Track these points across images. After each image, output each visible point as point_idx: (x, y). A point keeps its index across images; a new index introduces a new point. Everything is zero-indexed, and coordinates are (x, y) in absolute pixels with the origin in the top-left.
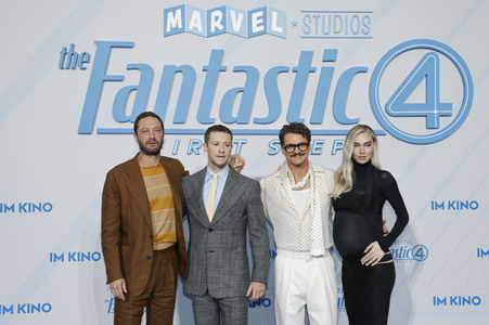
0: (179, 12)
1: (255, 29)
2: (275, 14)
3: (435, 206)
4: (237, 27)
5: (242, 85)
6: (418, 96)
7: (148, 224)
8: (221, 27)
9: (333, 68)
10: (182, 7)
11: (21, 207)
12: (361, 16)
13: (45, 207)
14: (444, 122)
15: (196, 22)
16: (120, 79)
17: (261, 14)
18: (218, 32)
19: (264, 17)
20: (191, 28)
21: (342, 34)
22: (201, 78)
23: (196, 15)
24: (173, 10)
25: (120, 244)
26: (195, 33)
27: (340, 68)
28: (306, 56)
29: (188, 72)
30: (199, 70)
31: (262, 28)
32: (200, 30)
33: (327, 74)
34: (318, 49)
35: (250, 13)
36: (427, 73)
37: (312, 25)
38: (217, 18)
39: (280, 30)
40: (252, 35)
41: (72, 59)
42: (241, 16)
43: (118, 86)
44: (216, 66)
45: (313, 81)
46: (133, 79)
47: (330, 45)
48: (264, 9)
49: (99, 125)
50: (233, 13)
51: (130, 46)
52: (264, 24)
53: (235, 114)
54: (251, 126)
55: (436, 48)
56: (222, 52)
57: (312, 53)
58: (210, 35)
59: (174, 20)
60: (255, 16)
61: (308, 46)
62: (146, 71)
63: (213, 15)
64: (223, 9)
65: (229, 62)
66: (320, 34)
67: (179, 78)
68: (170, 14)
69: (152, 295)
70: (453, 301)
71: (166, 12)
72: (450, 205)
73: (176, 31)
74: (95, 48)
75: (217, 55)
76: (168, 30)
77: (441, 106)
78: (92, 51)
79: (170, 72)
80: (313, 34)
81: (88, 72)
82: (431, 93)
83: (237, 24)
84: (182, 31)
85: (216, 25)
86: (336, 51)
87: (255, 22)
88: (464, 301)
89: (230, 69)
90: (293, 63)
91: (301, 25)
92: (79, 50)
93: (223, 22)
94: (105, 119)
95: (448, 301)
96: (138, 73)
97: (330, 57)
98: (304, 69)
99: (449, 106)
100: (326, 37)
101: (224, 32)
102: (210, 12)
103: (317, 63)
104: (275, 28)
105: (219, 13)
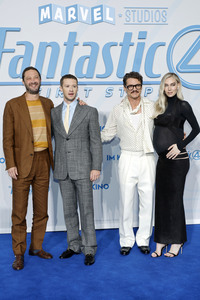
0: (48, 8)
1: (96, 19)
2: (108, 10)
4: (84, 18)
5: (88, 54)
7: (31, 134)
8: (74, 18)
9: (144, 43)
10: (50, 6)
12: (161, 10)
15: (59, 15)
16: (13, 51)
17: (99, 9)
18: (73, 21)
19: (101, 11)
20: (56, 18)
21: (150, 22)
22: (63, 50)
23: (59, 10)
24: (45, 7)
25: (14, 146)
26: (58, 21)
27: (149, 42)
28: (128, 36)
29: (55, 46)
30: (61, 45)
31: (100, 18)
32: (62, 19)
33: (141, 47)
34: (135, 32)
35: (93, 9)
37: (131, 16)
38: (72, 12)
39: (111, 19)
40: (94, 23)
42: (87, 11)
43: (12, 55)
44: (72, 42)
45: (132, 51)
46: (21, 51)
47: (143, 28)
48: (101, 6)
50: (82, 9)
51: (18, 30)
52: (102, 15)
53: (84, 72)
54: (95, 79)
56: (75, 33)
57: (131, 34)
58: (68, 23)
59: (45, 14)
60: (95, 10)
61: (129, 29)
62: (29, 46)
63: (70, 10)
64: (76, 6)
65: (80, 40)
66: (136, 22)
68: (43, 10)
69: (34, 178)
71: (40, 8)
73: (46, 21)
75: (73, 35)
76: (42, 20)
79: (44, 46)
80: (131, 22)
83: (84, 16)
84: (51, 20)
85: (71, 16)
86: (146, 33)
87: (96, 14)
89: (81, 44)
90: (120, 40)
91: (124, 17)
93: (76, 15)
96: (23, 47)
97: (143, 36)
98: (126, 43)
100: (140, 23)
101: (76, 21)
102: (67, 8)
103: (135, 40)
104: (108, 18)
105: (73, 9)
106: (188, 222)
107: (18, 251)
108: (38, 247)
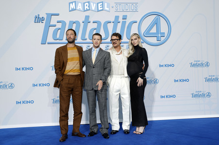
0: (74, 3)
1: (100, 9)
2: (106, 4)
3: (161, 66)
5: (96, 27)
6: (154, 30)
8: (88, 8)
9: (126, 21)
10: (75, 2)
11: (23, 69)
12: (134, 4)
13: (31, 69)
14: (163, 39)
15: (80, 6)
17: (101, 4)
18: (87, 10)
19: (102, 5)
20: (78, 8)
21: (128, 10)
22: (82, 25)
23: (80, 4)
24: (72, 3)
26: (79, 10)
27: (128, 21)
28: (117, 17)
31: (102, 8)
32: (81, 9)
33: (124, 23)
34: (121, 15)
35: (98, 3)
36: (156, 23)
37: (118, 7)
38: (87, 5)
39: (108, 9)
40: (98, 11)
41: (38, 19)
42: (95, 4)
43: (55, 28)
44: (87, 21)
45: (119, 25)
46: (59, 25)
47: (125, 14)
48: (102, 2)
49: (48, 41)
50: (92, 3)
52: (103, 7)
55: (159, 15)
56: (89, 16)
57: (118, 16)
58: (85, 11)
59: (73, 6)
60: (99, 4)
61: (117, 14)
62: (63, 23)
63: (86, 4)
64: (89, 2)
65: (91, 19)
66: (121, 10)
67: (75, 25)
68: (71, 4)
70: (167, 97)
71: (70, 3)
72: (165, 66)
73: (73, 10)
74: (46, 15)
75: (87, 17)
76: (71, 9)
77: (161, 33)
78: (45, 17)
80: (119, 10)
81: (44, 24)
82: (158, 29)
83: (93, 7)
84: (75, 10)
85: (86, 7)
86: (126, 16)
87: (99, 6)
88: (170, 96)
89: (92, 22)
90: (113, 19)
91: (115, 7)
92: (41, 17)
93: (89, 7)
94: (50, 39)
95: (165, 97)
98: (116, 22)
99: (164, 33)
100: (123, 11)
101: (89, 10)
102: (84, 3)
103: (121, 20)
104: (106, 8)
105: (87, 4)
106: (149, 119)
107: (64, 132)
108: (77, 131)
